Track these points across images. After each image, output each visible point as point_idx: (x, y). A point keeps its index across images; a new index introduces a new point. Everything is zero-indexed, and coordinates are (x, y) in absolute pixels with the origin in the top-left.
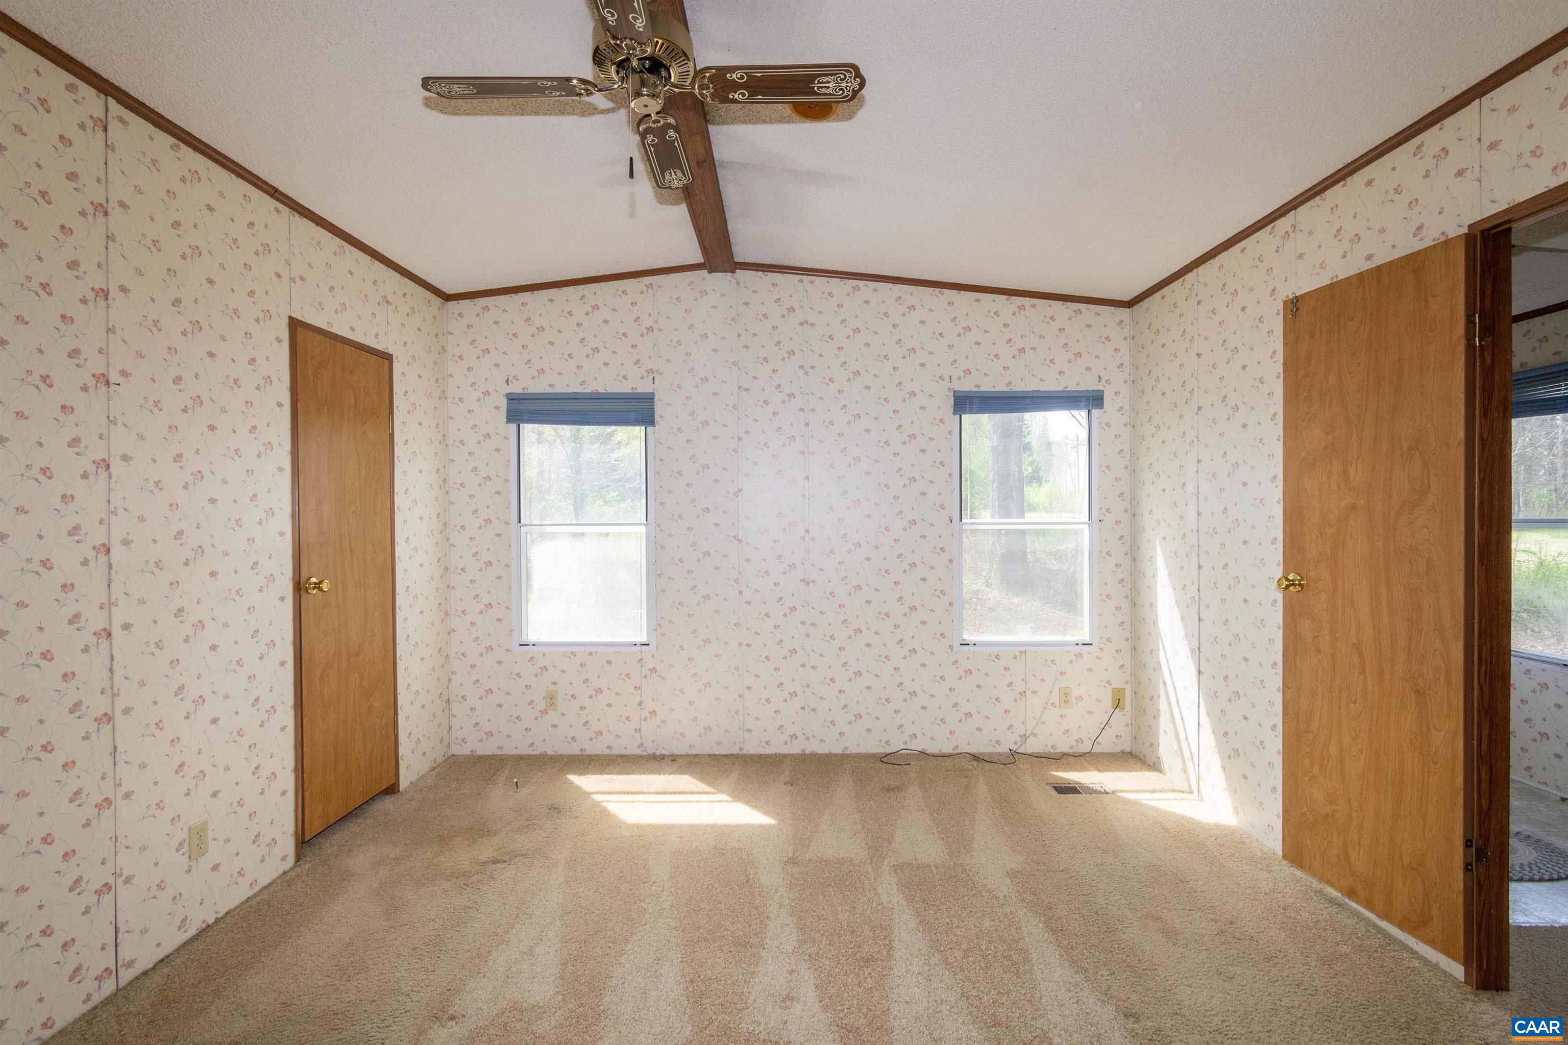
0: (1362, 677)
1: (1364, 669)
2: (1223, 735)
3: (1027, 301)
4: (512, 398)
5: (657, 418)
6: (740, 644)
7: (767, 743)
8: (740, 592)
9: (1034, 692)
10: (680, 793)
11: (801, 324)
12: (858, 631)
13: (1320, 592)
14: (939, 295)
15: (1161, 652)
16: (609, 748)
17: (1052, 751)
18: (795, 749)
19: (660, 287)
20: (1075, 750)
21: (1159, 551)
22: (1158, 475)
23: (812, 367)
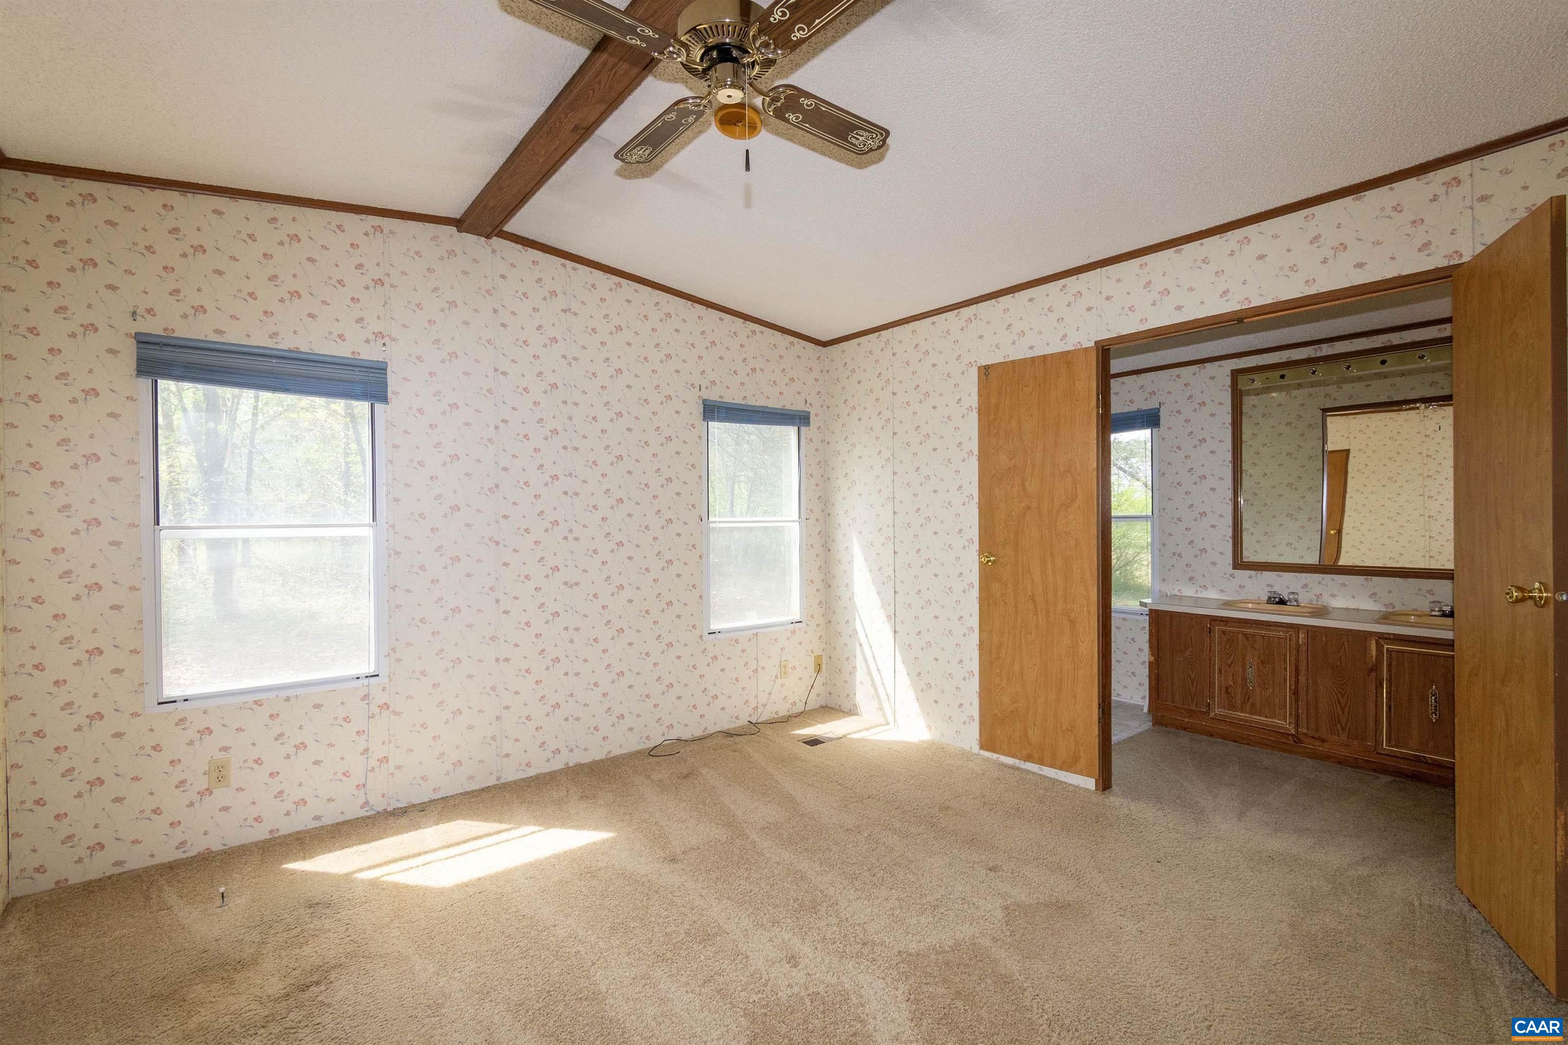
0: (1035, 617)
1: (1036, 611)
2: (917, 675)
3: (757, 327)
4: (143, 341)
5: (390, 395)
6: (497, 660)
7: (528, 765)
8: (497, 601)
9: (763, 668)
10: (475, 839)
11: (564, 311)
12: (621, 631)
13: (1006, 564)
14: (691, 308)
15: (858, 622)
16: (317, 818)
17: (776, 716)
18: (557, 764)
19: (392, 232)
20: (791, 712)
21: (855, 540)
22: (853, 482)
23: (575, 359)
